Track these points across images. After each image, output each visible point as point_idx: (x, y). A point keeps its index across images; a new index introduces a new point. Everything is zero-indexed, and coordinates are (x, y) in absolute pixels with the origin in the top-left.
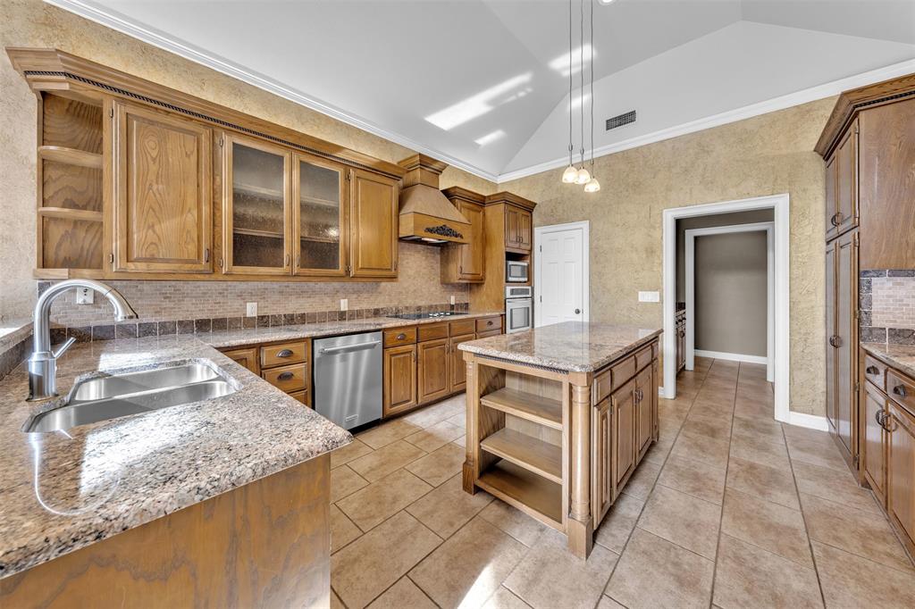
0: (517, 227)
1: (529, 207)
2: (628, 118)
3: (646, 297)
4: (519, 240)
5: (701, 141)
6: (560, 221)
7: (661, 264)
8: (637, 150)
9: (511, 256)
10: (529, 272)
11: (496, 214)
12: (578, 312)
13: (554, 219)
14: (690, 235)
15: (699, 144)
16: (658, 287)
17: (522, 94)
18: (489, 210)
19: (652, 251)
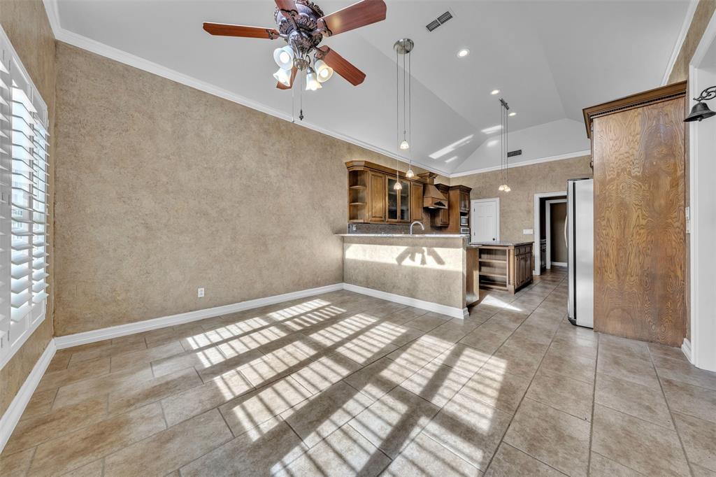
0: (465, 200)
1: (468, 190)
2: (518, 153)
3: (527, 232)
4: (465, 206)
5: (551, 166)
6: (484, 198)
7: (534, 217)
8: (522, 167)
9: (463, 214)
10: (468, 221)
11: (454, 195)
12: (494, 239)
13: (480, 196)
14: (548, 203)
15: (550, 167)
16: (532, 228)
17: (468, 142)
18: (451, 193)
19: (529, 212)
